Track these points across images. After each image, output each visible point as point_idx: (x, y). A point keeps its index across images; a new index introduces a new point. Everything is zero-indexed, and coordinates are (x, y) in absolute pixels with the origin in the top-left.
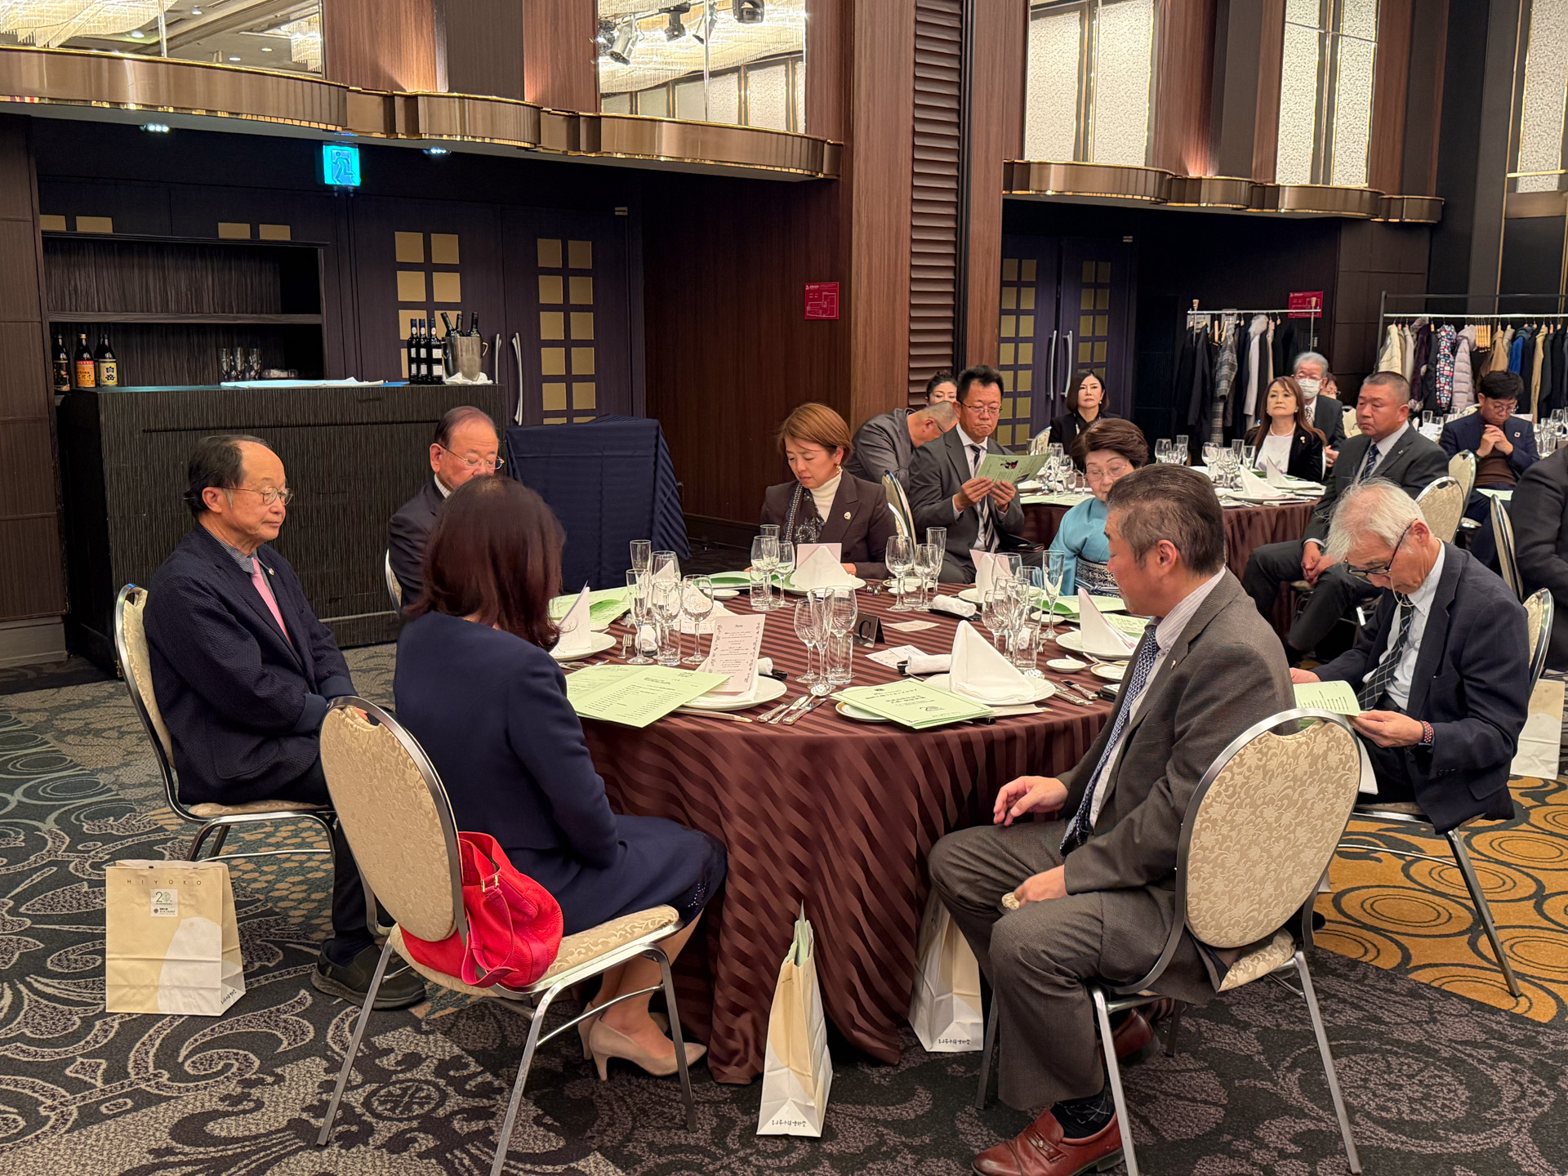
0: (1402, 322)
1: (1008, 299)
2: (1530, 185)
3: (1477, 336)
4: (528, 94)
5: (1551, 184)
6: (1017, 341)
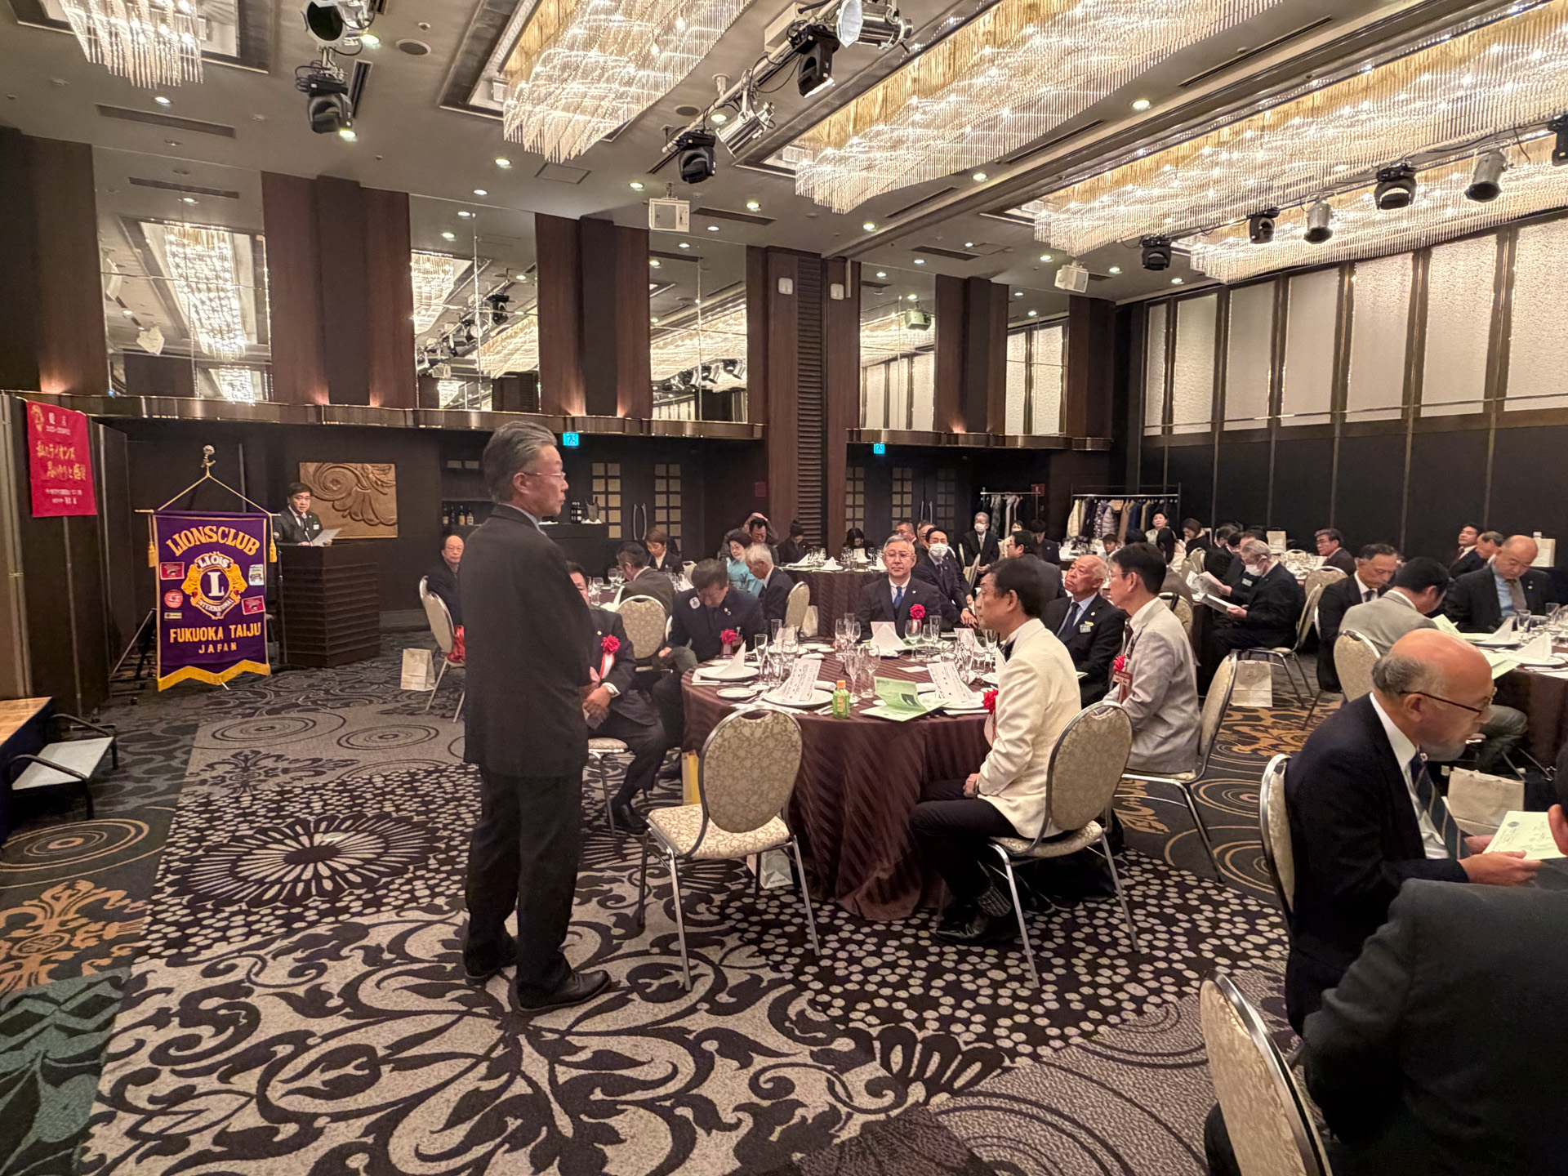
0: (1082, 499)
1: (897, 487)
2: (1149, 432)
3: (1116, 505)
4: (620, 414)
5: (1158, 431)
6: (902, 506)
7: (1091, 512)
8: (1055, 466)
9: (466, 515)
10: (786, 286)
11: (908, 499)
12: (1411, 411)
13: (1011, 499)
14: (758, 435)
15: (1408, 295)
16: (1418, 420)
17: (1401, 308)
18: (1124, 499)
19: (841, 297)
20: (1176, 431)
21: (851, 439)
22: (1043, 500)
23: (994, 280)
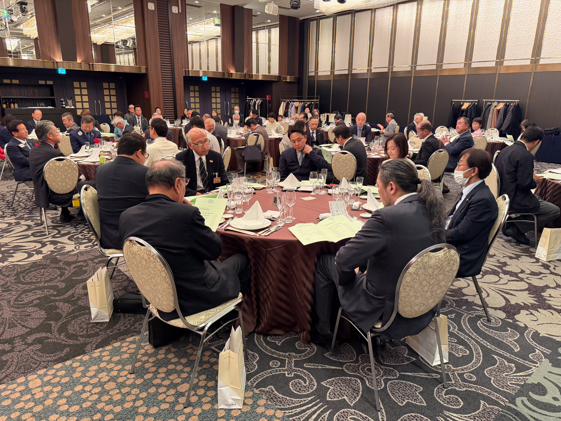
1: (213, 95)
2: (310, 74)
3: (296, 104)
4: (79, 61)
5: (313, 74)
6: (216, 103)
7: (287, 107)
8: (274, 87)
9: (14, 104)
10: (151, 6)
11: (219, 100)
12: (390, 69)
13: (259, 101)
14: (143, 71)
15: (391, 23)
16: (392, 72)
17: (389, 28)
18: (300, 102)
19: (177, 12)
20: (319, 74)
21: (186, 74)
22: (270, 102)
23: (245, 7)
